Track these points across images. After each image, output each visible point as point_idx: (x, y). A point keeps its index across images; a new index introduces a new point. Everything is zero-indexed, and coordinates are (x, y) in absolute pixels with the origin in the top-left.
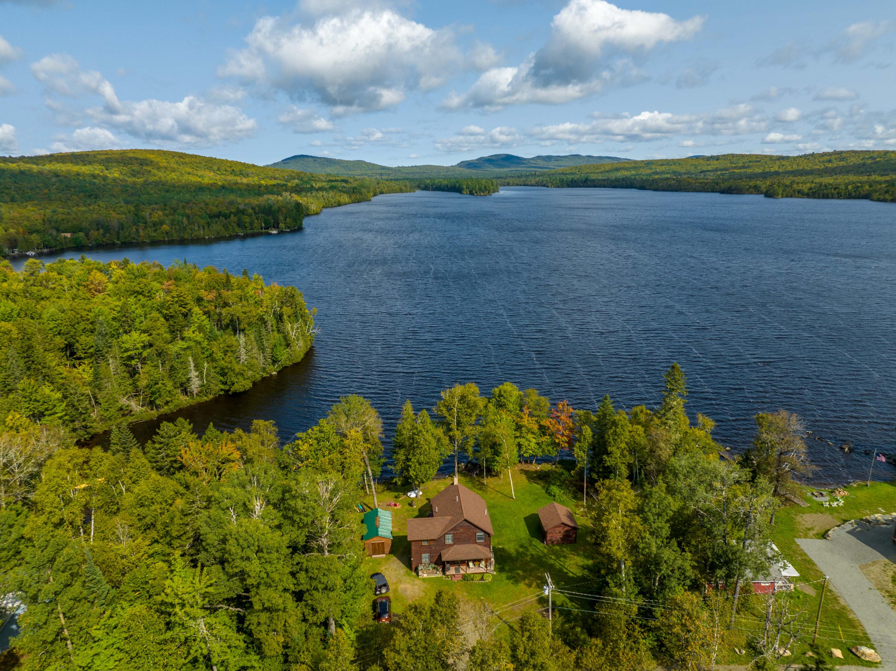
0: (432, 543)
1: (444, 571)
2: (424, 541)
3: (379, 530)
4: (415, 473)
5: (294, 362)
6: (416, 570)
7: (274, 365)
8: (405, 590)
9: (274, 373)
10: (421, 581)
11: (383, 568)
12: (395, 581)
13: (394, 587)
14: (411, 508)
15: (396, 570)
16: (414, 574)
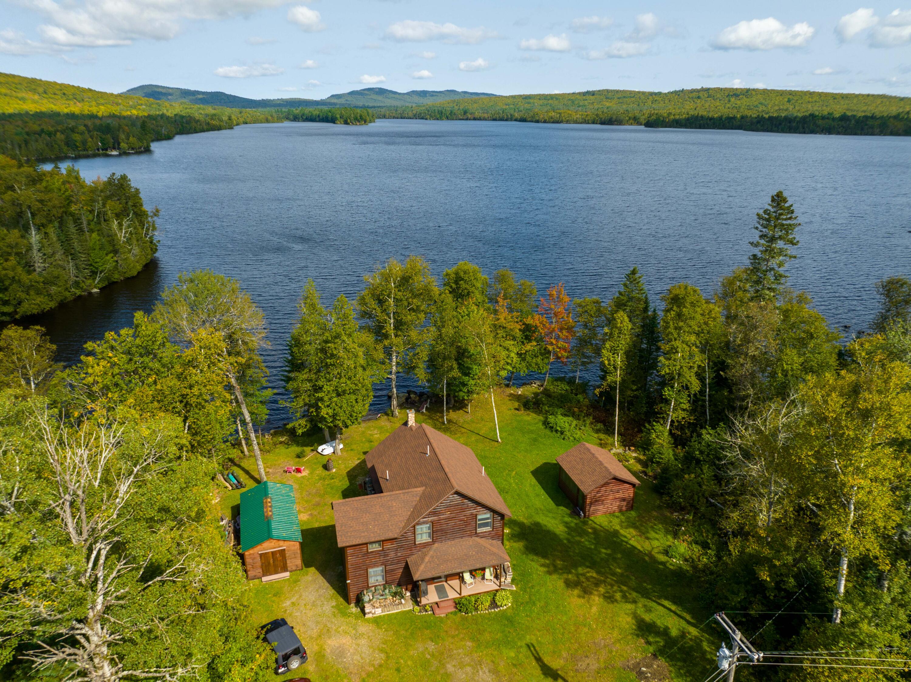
0: (388, 546)
1: (416, 597)
2: (372, 543)
3: (274, 525)
4: (330, 411)
5: (127, 275)
6: (359, 602)
7: (94, 279)
8: (341, 653)
9: (96, 290)
10: (371, 627)
11: (288, 603)
12: (315, 633)
13: (316, 648)
14: (327, 473)
15: (314, 604)
16: (354, 609)
